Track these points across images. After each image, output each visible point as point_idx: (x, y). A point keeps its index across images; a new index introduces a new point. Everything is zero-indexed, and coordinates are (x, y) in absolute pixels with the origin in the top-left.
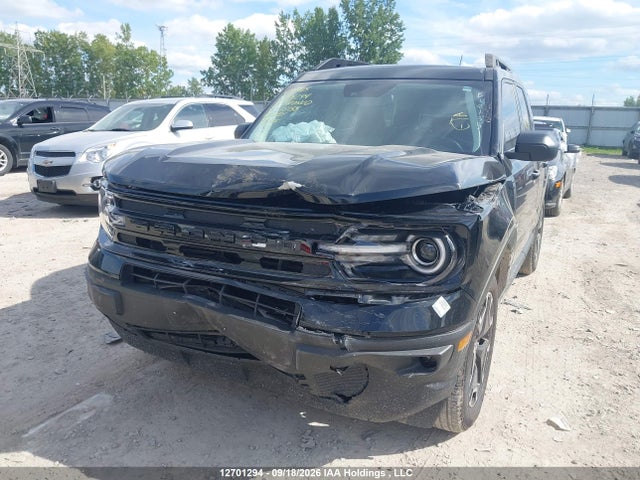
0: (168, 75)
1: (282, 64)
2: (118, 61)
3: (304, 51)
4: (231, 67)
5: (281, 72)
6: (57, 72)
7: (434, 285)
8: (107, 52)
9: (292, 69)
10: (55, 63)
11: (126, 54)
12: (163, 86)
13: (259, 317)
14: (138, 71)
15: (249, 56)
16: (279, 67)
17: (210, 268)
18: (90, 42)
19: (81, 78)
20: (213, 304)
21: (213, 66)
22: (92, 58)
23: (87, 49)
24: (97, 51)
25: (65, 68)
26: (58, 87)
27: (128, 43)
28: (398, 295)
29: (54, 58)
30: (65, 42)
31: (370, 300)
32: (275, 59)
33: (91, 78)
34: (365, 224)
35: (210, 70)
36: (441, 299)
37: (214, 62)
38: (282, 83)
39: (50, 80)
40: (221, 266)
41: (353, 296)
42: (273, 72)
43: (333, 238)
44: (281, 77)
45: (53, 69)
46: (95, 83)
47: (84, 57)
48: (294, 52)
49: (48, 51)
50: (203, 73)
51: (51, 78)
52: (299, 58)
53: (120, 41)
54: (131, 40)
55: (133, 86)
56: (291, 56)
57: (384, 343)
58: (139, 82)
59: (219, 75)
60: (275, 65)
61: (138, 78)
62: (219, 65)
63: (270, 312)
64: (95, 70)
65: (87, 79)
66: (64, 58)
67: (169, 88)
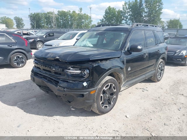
0: (91, 21)
1: (124, 17)
2: (78, 18)
3: (131, 13)
4: (109, 19)
5: (123, 19)
6: (63, 22)
7: (84, 79)
8: (75, 15)
9: (127, 19)
10: (62, 19)
11: (80, 16)
12: (89, 24)
13: (53, 84)
14: (83, 20)
15: (114, 15)
16: (123, 18)
17: (47, 73)
18: (71, 13)
19: (68, 23)
20: (46, 80)
21: (103, 18)
22: (71, 17)
23: (70, 15)
24: (73, 15)
25: (65, 20)
26: (63, 25)
27: (81, 13)
28: (77, 81)
29: (62, 18)
30: (65, 13)
31: (71, 81)
32: (122, 16)
33: (71, 23)
34: (72, 66)
35: (103, 19)
36: (85, 82)
37: (104, 17)
38: (123, 23)
39: (61, 24)
40: (48, 73)
41: (68, 81)
42: (121, 20)
43: (66, 69)
44: (123, 21)
45: (62, 21)
46: (72, 24)
47: (69, 17)
48: (127, 13)
49: (61, 16)
50: (100, 20)
51: (61, 23)
52: (129, 15)
53: (79, 12)
54: (82, 12)
55: (82, 25)
56: (126, 15)
57: (72, 90)
58: (83, 23)
59: (105, 21)
60: (121, 18)
61: (83, 22)
62: (105, 18)
63: (55, 83)
64: (72, 20)
65: (70, 23)
66: (64, 17)
67: (91, 25)
